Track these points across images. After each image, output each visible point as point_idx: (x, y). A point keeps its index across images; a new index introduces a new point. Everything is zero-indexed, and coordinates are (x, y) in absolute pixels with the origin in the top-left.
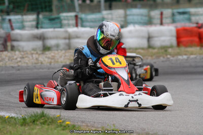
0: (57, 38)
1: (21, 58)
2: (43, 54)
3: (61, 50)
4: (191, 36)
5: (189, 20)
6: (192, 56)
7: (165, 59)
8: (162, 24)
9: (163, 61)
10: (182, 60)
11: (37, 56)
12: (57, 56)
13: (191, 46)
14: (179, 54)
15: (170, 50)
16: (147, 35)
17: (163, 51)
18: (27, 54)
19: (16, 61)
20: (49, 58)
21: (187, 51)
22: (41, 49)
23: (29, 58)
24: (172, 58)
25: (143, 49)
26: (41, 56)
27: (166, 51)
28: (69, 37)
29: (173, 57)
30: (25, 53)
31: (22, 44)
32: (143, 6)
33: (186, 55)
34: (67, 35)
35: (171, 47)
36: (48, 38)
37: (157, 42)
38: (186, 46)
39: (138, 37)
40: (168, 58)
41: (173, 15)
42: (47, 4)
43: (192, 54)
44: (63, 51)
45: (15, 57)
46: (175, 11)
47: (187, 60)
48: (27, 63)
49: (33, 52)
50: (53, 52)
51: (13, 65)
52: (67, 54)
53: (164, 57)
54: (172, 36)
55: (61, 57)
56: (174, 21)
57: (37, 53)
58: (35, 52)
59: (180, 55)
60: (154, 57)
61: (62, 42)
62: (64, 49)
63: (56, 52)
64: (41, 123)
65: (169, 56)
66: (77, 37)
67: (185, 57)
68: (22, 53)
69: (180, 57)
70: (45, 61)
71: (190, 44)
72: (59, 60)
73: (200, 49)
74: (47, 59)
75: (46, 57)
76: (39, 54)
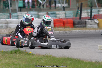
4: (60, 23)
6: (61, 31)
13: (60, 27)
21: (59, 29)
28: (7, 23)
33: (58, 31)
38: (58, 27)
44: (5, 29)
47: (59, 33)
52: (7, 30)
55: (4, 31)
59: (56, 31)
61: (4, 25)
66: (11, 23)
71: (60, 26)
73: (64, 28)
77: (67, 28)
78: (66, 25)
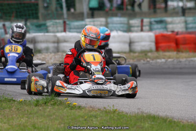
0: (47, 42)
3: (51, 53)
5: (166, 28)
6: (170, 60)
7: (145, 62)
8: (142, 30)
9: (144, 64)
12: (48, 58)
13: (169, 51)
14: (158, 58)
15: (149, 54)
16: (128, 41)
17: (143, 54)
21: (165, 56)
24: (151, 61)
25: (125, 53)
27: (146, 55)
28: (58, 41)
29: (153, 60)
32: (123, 15)
33: (164, 58)
34: (56, 39)
35: (151, 51)
36: (38, 42)
37: (138, 47)
38: (164, 50)
39: (120, 42)
40: (148, 61)
41: (151, 23)
42: (34, 12)
43: (169, 58)
46: (153, 20)
47: (165, 63)
50: (44, 54)
52: (56, 57)
53: (144, 60)
54: (151, 41)
55: (51, 59)
56: (151, 30)
60: (135, 60)
61: (51, 45)
62: (53, 52)
63: (46, 54)
66: (65, 41)
67: (164, 60)
69: (159, 60)
72: (50, 62)
73: (177, 53)
77: (182, 52)
78: (181, 46)
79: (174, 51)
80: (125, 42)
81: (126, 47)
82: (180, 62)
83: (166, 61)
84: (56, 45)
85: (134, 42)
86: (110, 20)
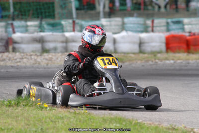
0: (55, 41)
1: (20, 59)
2: (41, 55)
3: (58, 53)
6: (179, 61)
7: (153, 63)
8: (153, 31)
9: (151, 65)
10: (169, 64)
11: (36, 57)
12: (54, 58)
13: (179, 53)
14: (167, 59)
15: (159, 55)
16: (138, 42)
17: (152, 55)
18: (27, 55)
19: (16, 61)
20: (46, 59)
21: (175, 57)
22: (40, 51)
23: (28, 59)
24: (159, 62)
25: (134, 53)
26: (39, 57)
27: (155, 56)
28: (67, 41)
29: (161, 61)
30: (25, 54)
31: (23, 46)
32: (139, 16)
33: (173, 60)
34: (64, 39)
35: (160, 52)
36: (46, 41)
37: (148, 48)
38: (174, 52)
39: (130, 42)
40: (156, 62)
43: (179, 59)
44: (60, 54)
45: (15, 58)
46: (169, 20)
47: (173, 64)
48: (26, 63)
49: (32, 53)
50: (51, 54)
51: (13, 65)
53: (152, 61)
54: (161, 42)
55: (57, 59)
57: (36, 55)
58: (34, 54)
60: (143, 61)
61: (59, 45)
62: (62, 52)
63: (54, 54)
64: (23, 105)
65: (157, 61)
66: (74, 41)
67: (172, 62)
68: (22, 55)
69: (168, 62)
70: (42, 62)
71: (178, 50)
73: (187, 55)
74: (44, 61)
75: (44, 59)
76: (38, 56)
77: (193, 53)
78: (192, 48)
79: (185, 52)
80: (134, 43)
81: (136, 48)
82: (188, 63)
83: (175, 62)
84: (64, 44)
85: (144, 43)
86: (126, 20)
